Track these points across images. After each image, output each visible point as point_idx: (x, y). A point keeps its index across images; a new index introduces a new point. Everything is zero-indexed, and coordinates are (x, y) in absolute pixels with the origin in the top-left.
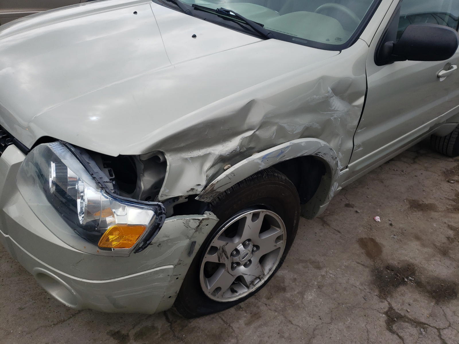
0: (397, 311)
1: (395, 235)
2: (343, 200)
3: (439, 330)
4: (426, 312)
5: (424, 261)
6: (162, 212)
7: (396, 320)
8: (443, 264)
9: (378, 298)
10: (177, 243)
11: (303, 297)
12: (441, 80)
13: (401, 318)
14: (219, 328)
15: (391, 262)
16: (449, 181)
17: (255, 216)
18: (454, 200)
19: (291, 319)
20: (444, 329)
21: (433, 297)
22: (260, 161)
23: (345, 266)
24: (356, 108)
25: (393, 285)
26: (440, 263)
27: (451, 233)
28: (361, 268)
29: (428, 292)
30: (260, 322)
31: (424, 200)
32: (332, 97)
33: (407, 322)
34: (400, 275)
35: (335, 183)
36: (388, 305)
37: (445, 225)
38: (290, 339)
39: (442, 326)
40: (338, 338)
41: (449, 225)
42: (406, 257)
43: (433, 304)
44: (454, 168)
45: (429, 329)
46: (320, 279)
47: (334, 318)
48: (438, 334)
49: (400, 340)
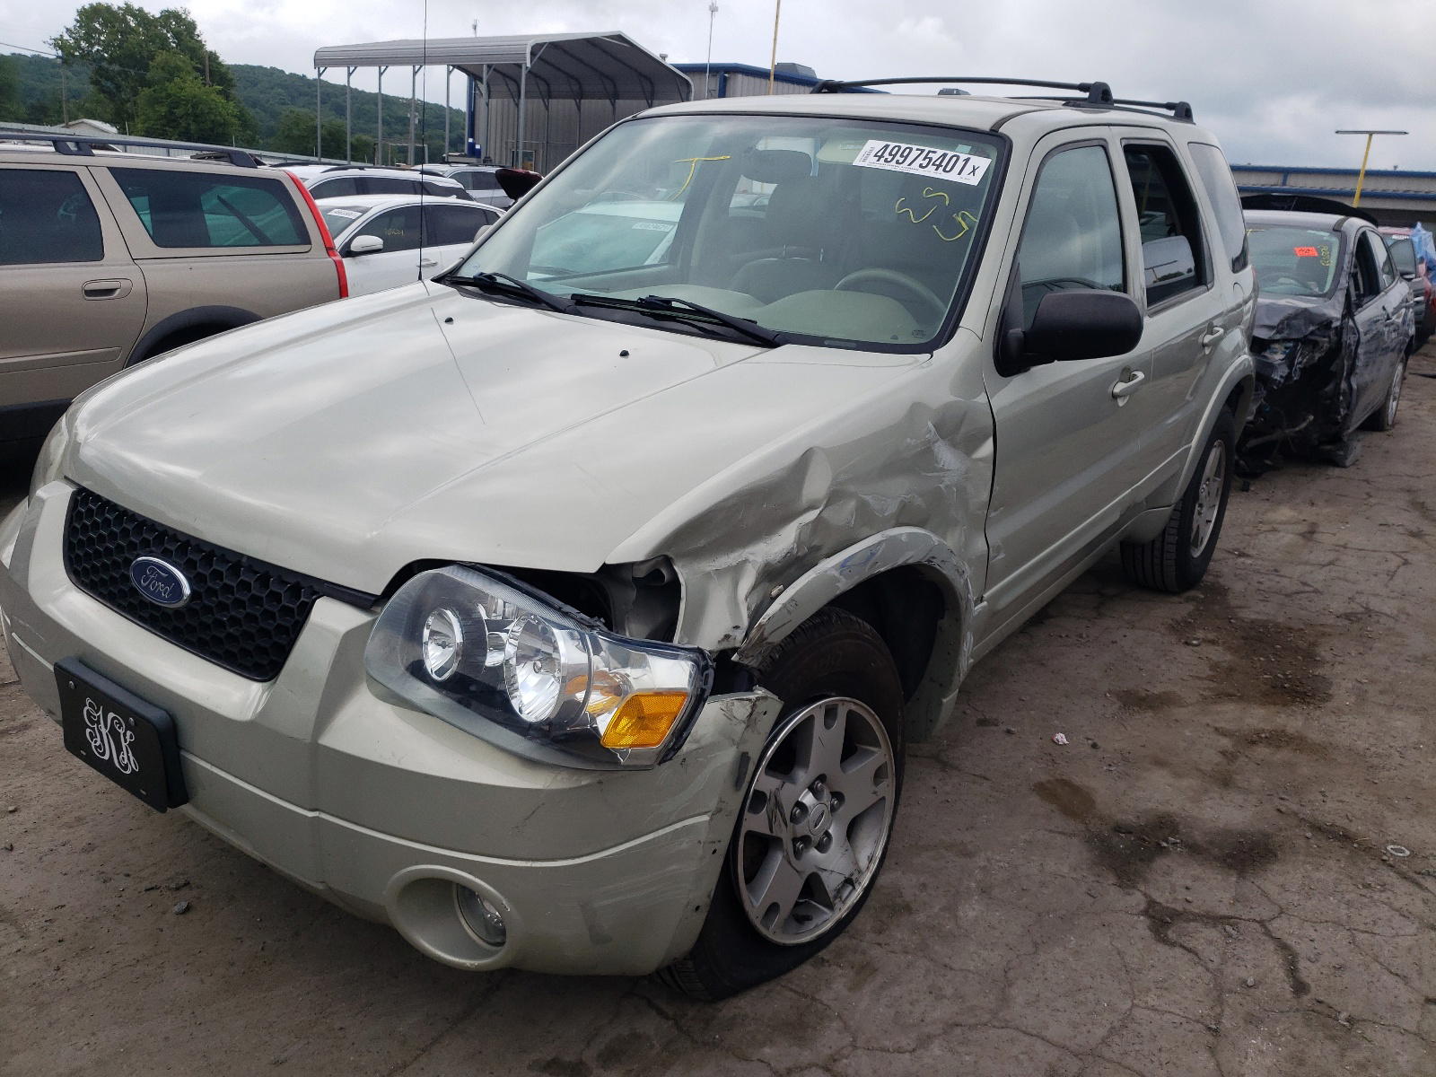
0: (1164, 904)
1: (1110, 765)
2: (968, 712)
3: (1262, 923)
4: (1228, 897)
5: (1188, 805)
6: (707, 663)
7: (1169, 921)
8: (1229, 803)
9: (1118, 888)
10: (715, 757)
11: (956, 917)
12: (1121, 403)
13: (1176, 915)
14: (791, 1007)
15: (1119, 817)
16: (1189, 641)
17: (830, 713)
18: (1211, 679)
19: (947, 961)
20: (1273, 919)
21: (1230, 866)
22: (837, 574)
23: (1025, 841)
24: (981, 464)
25: (1141, 860)
26: (1222, 802)
27: (1225, 742)
28: (1059, 839)
29: (1216, 858)
30: (879, 979)
31: (1148, 687)
32: (936, 442)
33: (1193, 921)
34: (1147, 836)
35: (968, 633)
36: (1143, 897)
37: (1209, 729)
38: (961, 997)
39: (1266, 915)
40: (1063, 977)
41: (1216, 729)
42: (1150, 804)
43: (1234, 879)
44: (1190, 615)
45: (1242, 925)
46: (978, 875)
47: (1039, 941)
48: (1263, 930)
49: (1190, 956)
